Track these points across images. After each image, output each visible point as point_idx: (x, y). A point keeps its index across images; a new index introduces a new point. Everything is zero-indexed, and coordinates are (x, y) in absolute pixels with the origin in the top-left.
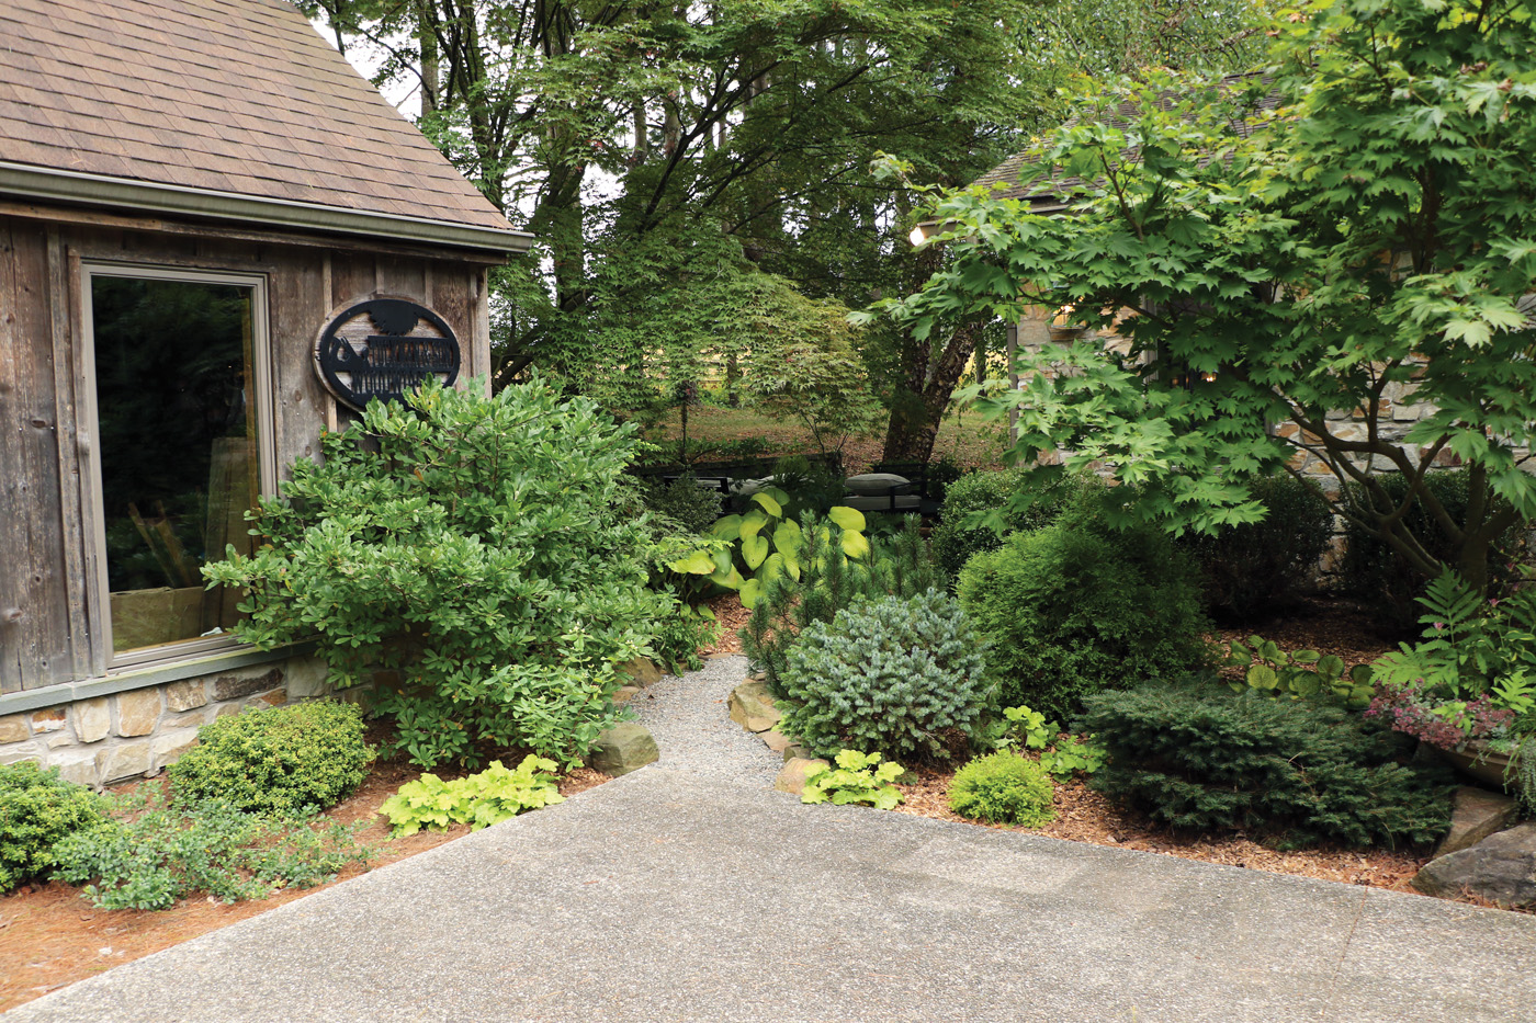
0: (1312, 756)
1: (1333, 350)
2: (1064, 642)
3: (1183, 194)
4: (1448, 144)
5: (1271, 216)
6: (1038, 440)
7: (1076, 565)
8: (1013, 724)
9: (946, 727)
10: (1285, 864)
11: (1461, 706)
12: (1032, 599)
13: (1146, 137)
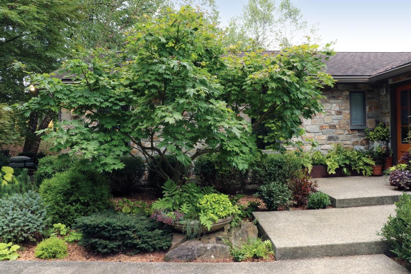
0: (137, 230)
1: (140, 124)
2: (71, 204)
3: (104, 81)
4: (167, 74)
5: (127, 89)
6: (61, 146)
7: (74, 182)
8: (56, 228)
9: (35, 232)
10: (132, 259)
11: (173, 213)
12: (62, 192)
13: (94, 65)
